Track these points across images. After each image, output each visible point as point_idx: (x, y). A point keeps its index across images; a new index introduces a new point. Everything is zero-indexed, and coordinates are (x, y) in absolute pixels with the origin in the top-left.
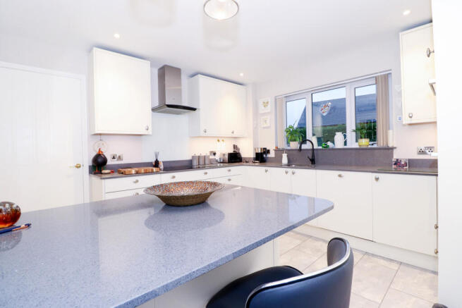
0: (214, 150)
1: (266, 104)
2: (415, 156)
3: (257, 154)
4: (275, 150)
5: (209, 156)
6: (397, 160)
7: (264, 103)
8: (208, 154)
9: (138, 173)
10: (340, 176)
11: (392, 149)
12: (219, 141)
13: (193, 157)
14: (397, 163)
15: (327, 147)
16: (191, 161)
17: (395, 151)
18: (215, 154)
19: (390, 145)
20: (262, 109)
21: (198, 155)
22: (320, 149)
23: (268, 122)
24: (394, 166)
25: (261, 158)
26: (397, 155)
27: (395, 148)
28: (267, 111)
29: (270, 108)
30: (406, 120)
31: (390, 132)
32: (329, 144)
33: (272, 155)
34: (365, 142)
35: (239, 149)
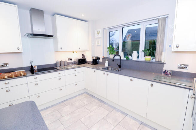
0: (70, 57)
1: (98, 33)
2: (176, 69)
3: (93, 60)
4: (103, 58)
5: (67, 61)
6: (165, 70)
7: (98, 32)
8: (67, 60)
9: (9, 78)
10: (131, 80)
11: (164, 63)
12: (73, 52)
13: (57, 62)
14: (165, 72)
15: (128, 59)
16: (56, 65)
17: (164, 65)
18: (71, 59)
19: (162, 61)
20: (96, 36)
21: (59, 61)
22: (125, 60)
23: (99, 42)
24: (163, 74)
25: (95, 62)
26: (165, 68)
27: (165, 63)
28: (99, 37)
29: (100, 35)
30: (174, 49)
31: (163, 54)
32: (130, 57)
33: (101, 60)
34: (148, 58)
35: (85, 57)
